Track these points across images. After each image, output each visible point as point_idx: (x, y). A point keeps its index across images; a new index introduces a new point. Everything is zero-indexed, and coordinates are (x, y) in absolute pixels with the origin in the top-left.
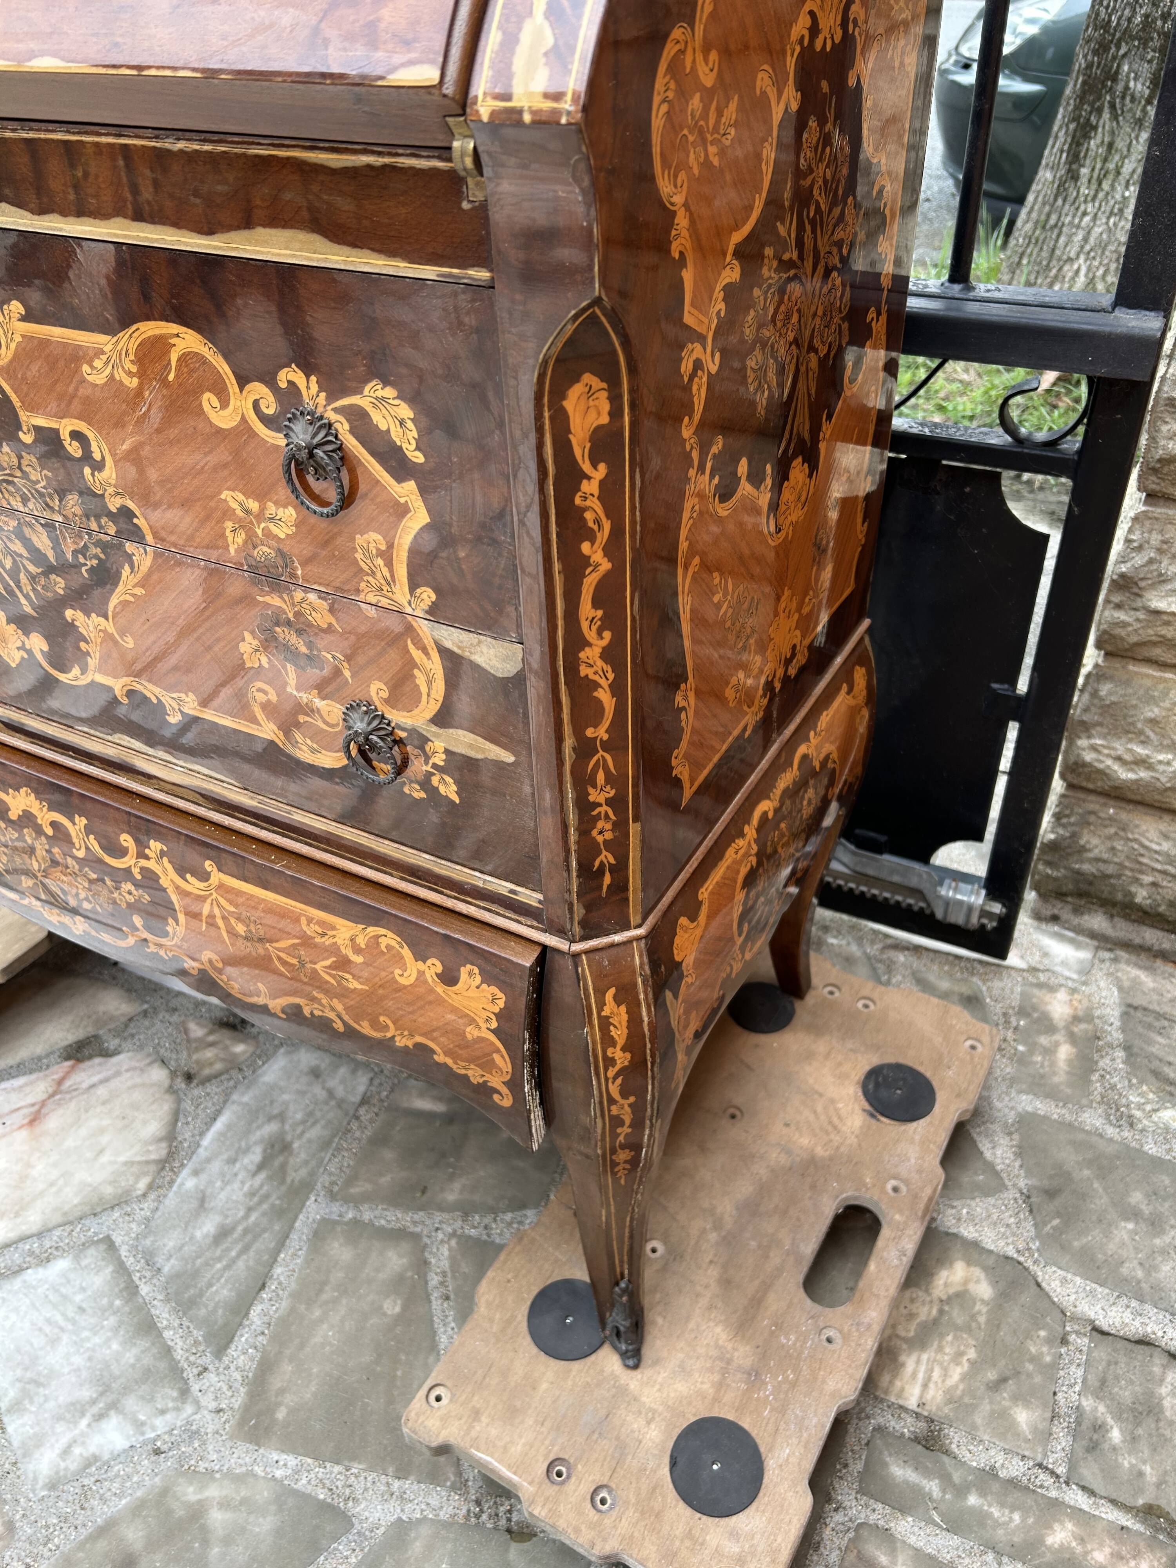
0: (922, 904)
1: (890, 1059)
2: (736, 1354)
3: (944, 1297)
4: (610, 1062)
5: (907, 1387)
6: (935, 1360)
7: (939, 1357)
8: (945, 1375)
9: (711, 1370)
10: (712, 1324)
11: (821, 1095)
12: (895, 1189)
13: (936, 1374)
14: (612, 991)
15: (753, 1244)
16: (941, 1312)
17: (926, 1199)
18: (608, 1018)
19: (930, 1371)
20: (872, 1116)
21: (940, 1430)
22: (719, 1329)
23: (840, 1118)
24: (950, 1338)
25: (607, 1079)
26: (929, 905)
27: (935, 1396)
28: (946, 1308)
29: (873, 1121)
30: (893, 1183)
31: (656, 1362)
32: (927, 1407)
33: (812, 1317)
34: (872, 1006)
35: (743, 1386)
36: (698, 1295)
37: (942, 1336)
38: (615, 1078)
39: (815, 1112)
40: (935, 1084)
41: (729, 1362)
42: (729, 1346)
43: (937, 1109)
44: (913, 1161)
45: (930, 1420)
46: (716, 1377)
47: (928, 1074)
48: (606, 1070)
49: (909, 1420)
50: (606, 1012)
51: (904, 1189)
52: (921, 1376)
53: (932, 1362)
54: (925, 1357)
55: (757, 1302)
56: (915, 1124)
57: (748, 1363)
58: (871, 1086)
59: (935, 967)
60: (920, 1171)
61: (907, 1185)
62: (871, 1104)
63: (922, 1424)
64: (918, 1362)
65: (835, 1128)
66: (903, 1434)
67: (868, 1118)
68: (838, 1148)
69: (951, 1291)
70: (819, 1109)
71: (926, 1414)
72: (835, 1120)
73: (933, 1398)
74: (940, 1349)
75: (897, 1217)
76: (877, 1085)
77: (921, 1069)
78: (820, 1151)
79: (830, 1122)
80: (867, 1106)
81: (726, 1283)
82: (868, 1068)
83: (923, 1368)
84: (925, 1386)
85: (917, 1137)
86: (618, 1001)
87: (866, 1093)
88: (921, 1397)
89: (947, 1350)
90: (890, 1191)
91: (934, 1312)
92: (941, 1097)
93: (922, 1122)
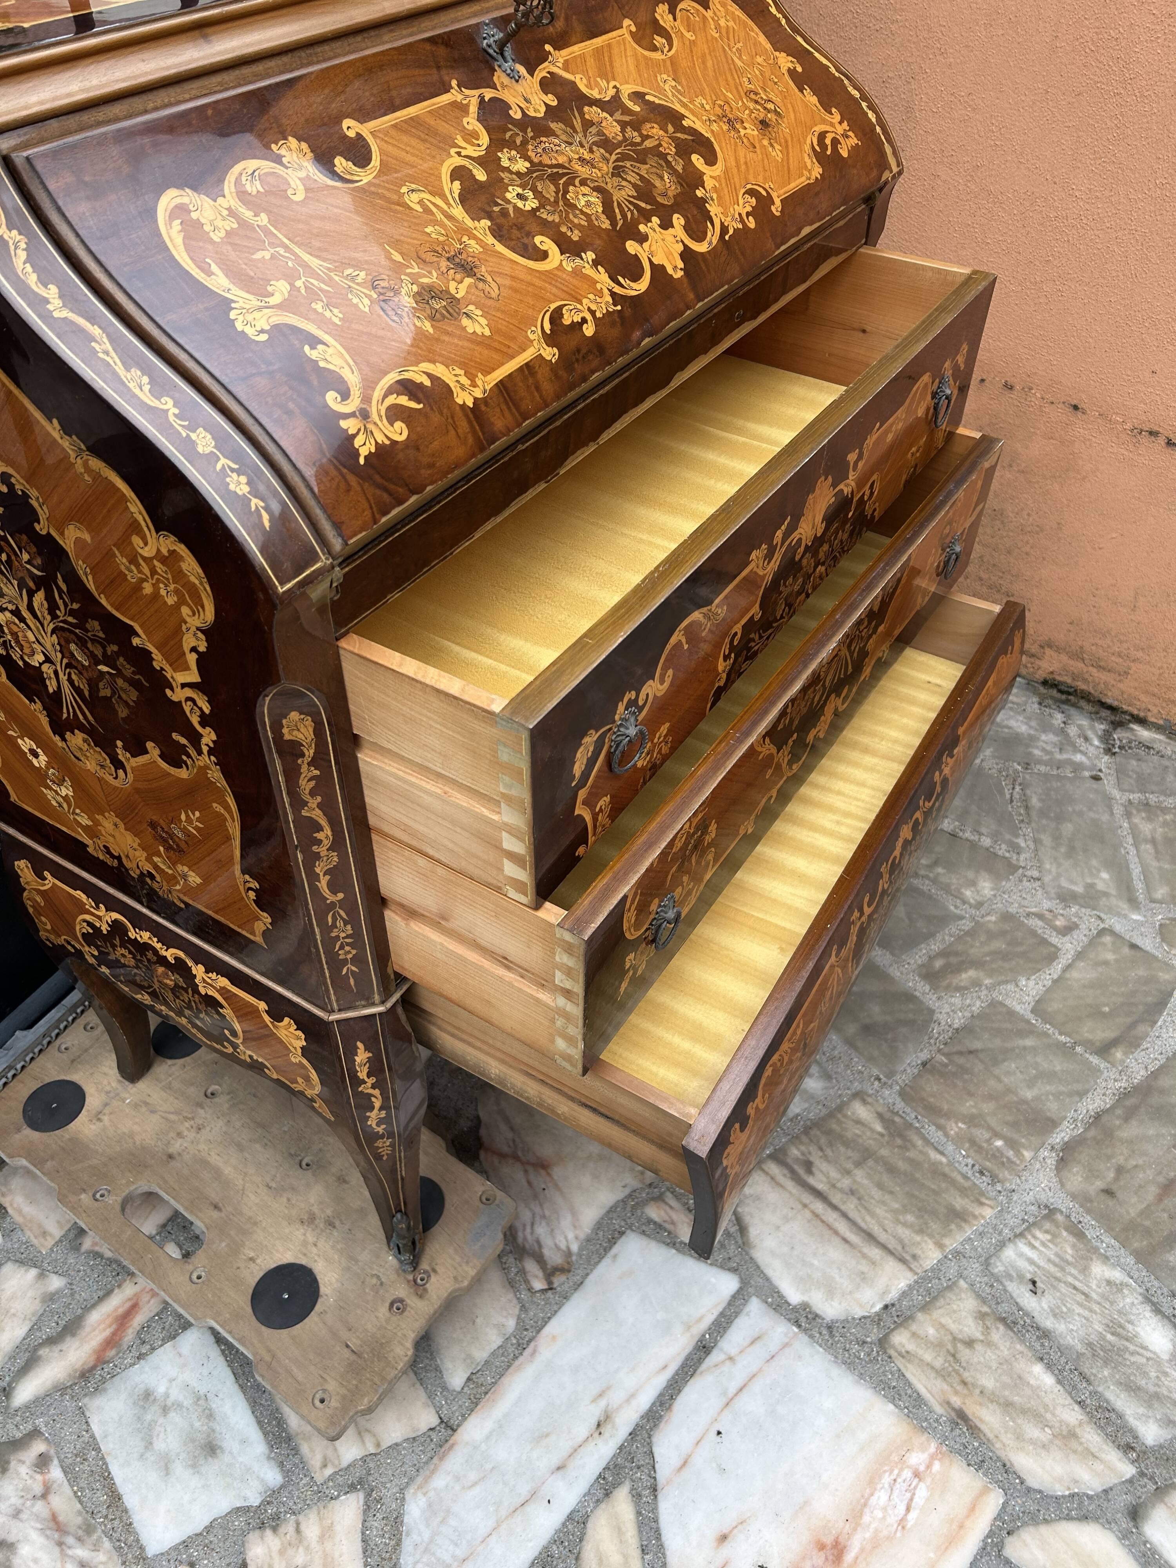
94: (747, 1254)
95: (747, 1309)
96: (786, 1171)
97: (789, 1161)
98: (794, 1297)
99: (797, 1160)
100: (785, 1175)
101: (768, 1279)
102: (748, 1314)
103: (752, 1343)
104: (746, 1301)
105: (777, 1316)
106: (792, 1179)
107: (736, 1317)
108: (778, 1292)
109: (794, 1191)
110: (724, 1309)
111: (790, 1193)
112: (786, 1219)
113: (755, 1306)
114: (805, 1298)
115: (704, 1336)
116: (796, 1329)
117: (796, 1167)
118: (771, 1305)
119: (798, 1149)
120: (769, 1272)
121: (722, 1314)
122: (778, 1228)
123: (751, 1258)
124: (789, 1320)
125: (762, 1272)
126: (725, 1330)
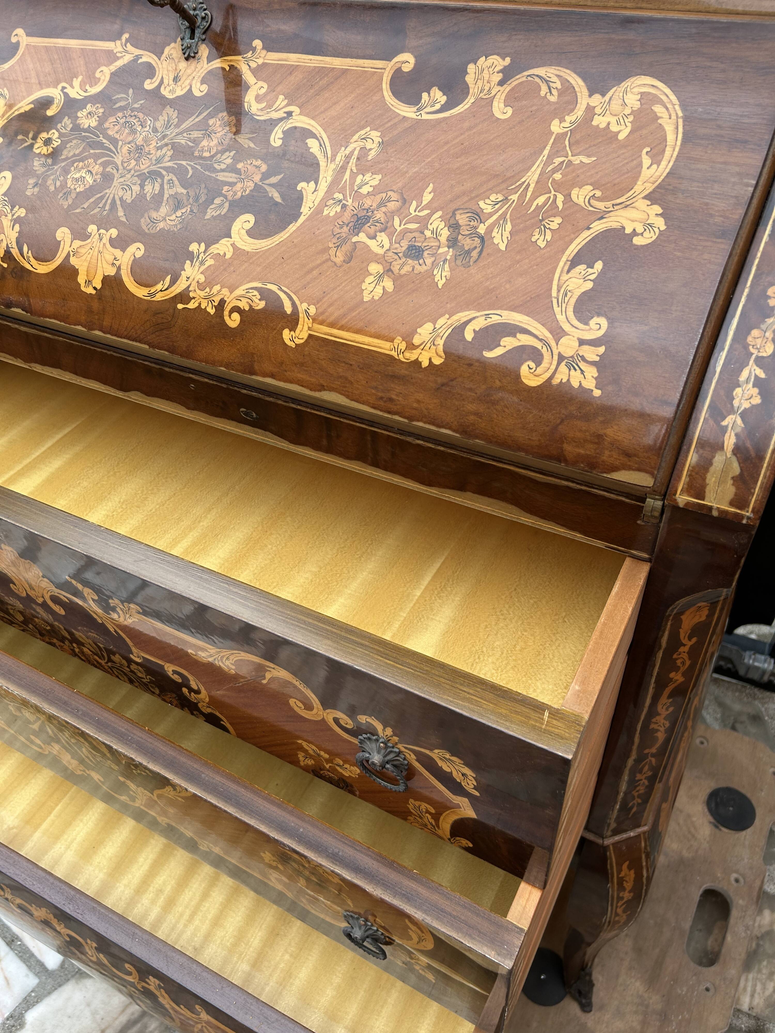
0: (730, 666)
1: (723, 784)
2: (651, 1001)
3: (759, 935)
4: (620, 898)
5: (741, 997)
6: (757, 979)
7: (759, 976)
8: (764, 988)
9: (636, 1012)
10: (633, 980)
11: (681, 811)
12: (737, 881)
13: (759, 987)
14: (627, 863)
15: (652, 922)
16: (758, 945)
17: (757, 889)
18: (623, 877)
19: (754, 986)
20: (716, 827)
21: (764, 1025)
22: (638, 984)
23: (695, 828)
24: (765, 963)
25: (617, 907)
26: (734, 666)
27: (758, 1001)
28: (761, 943)
29: (717, 831)
30: (734, 875)
31: (602, 1007)
32: (755, 1010)
33: (695, 975)
34: (706, 743)
35: (658, 1023)
36: (622, 960)
37: (760, 962)
38: (621, 906)
39: (679, 824)
40: (754, 802)
41: (647, 1006)
42: (646, 995)
43: (757, 822)
44: (746, 860)
45: (757, 1018)
46: (640, 1017)
47: (749, 795)
48: (618, 902)
49: (744, 1019)
50: (622, 874)
51: (741, 880)
52: (749, 989)
53: (755, 979)
54: (751, 976)
55: (659, 964)
56: (744, 833)
57: (659, 1007)
58: (713, 805)
59: (730, 694)
60: (751, 868)
61: (744, 879)
62: (715, 818)
63: (752, 1022)
64: (747, 980)
65: (693, 836)
66: (741, 1028)
67: (713, 828)
68: (697, 851)
69: (763, 930)
70: (681, 822)
71: (754, 1014)
72: (692, 830)
73: (758, 1004)
74: (760, 971)
75: (741, 902)
76: (717, 805)
77: (743, 791)
78: (686, 854)
79: (690, 832)
80: (712, 820)
81: (639, 951)
82: (708, 791)
83: (750, 984)
84: (752, 996)
85: (747, 843)
86: (630, 868)
87: (710, 810)
88: (751, 1003)
89: (764, 971)
90: (733, 882)
91: (754, 945)
92: (759, 812)
93: (749, 831)
94: (73, 976)
95: (31, 976)
96: (136, 1015)
97: (146, 1019)
98: (31, 1016)
99: (145, 1027)
100: (133, 1014)
101: (49, 993)
102: (27, 976)
103: (6, 978)
104: (37, 974)
105: (20, 1000)
106: (129, 1021)
107: (27, 965)
108: (37, 1002)
109: (117, 1022)
110: (36, 957)
111: (116, 1019)
112: (94, 1013)
113: (32, 981)
114: (28, 1026)
115: (20, 941)
116: (6, 1016)
117: (139, 1025)
118: (29, 995)
119: (155, 1029)
120: (54, 996)
121: (32, 955)
122: (88, 1005)
123: (68, 980)
124: (15, 1010)
125: (56, 989)
126: (21, 958)
